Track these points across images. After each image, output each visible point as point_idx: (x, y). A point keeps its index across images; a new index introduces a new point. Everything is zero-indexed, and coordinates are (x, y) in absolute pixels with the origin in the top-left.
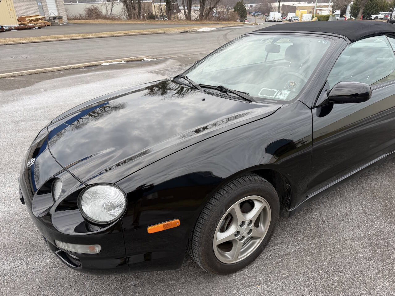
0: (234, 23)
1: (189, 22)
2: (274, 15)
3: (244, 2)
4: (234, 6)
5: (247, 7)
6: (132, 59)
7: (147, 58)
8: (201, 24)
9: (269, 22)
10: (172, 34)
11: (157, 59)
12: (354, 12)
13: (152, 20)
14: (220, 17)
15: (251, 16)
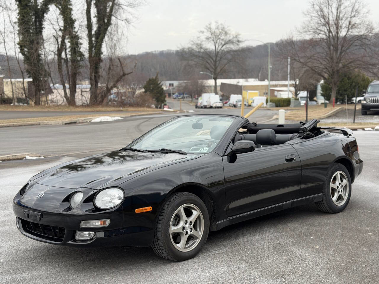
0: (148, 109)
1: (72, 109)
2: (209, 98)
3: (160, 77)
4: (144, 84)
5: (166, 86)
6: (9, 158)
7: (31, 155)
8: (94, 111)
9: (202, 108)
10: (51, 126)
11: (45, 157)
12: (327, 93)
13: (6, 105)
14: (123, 102)
15: (173, 100)
